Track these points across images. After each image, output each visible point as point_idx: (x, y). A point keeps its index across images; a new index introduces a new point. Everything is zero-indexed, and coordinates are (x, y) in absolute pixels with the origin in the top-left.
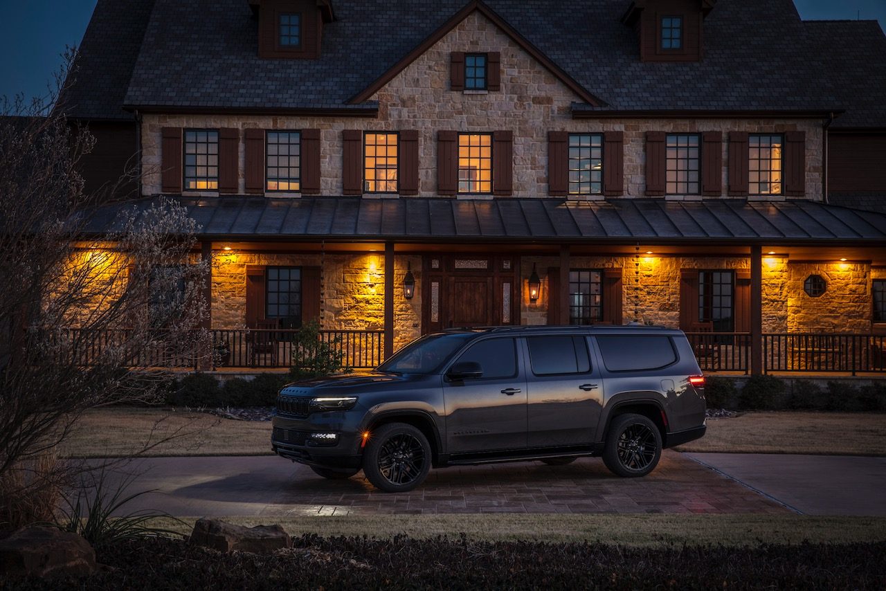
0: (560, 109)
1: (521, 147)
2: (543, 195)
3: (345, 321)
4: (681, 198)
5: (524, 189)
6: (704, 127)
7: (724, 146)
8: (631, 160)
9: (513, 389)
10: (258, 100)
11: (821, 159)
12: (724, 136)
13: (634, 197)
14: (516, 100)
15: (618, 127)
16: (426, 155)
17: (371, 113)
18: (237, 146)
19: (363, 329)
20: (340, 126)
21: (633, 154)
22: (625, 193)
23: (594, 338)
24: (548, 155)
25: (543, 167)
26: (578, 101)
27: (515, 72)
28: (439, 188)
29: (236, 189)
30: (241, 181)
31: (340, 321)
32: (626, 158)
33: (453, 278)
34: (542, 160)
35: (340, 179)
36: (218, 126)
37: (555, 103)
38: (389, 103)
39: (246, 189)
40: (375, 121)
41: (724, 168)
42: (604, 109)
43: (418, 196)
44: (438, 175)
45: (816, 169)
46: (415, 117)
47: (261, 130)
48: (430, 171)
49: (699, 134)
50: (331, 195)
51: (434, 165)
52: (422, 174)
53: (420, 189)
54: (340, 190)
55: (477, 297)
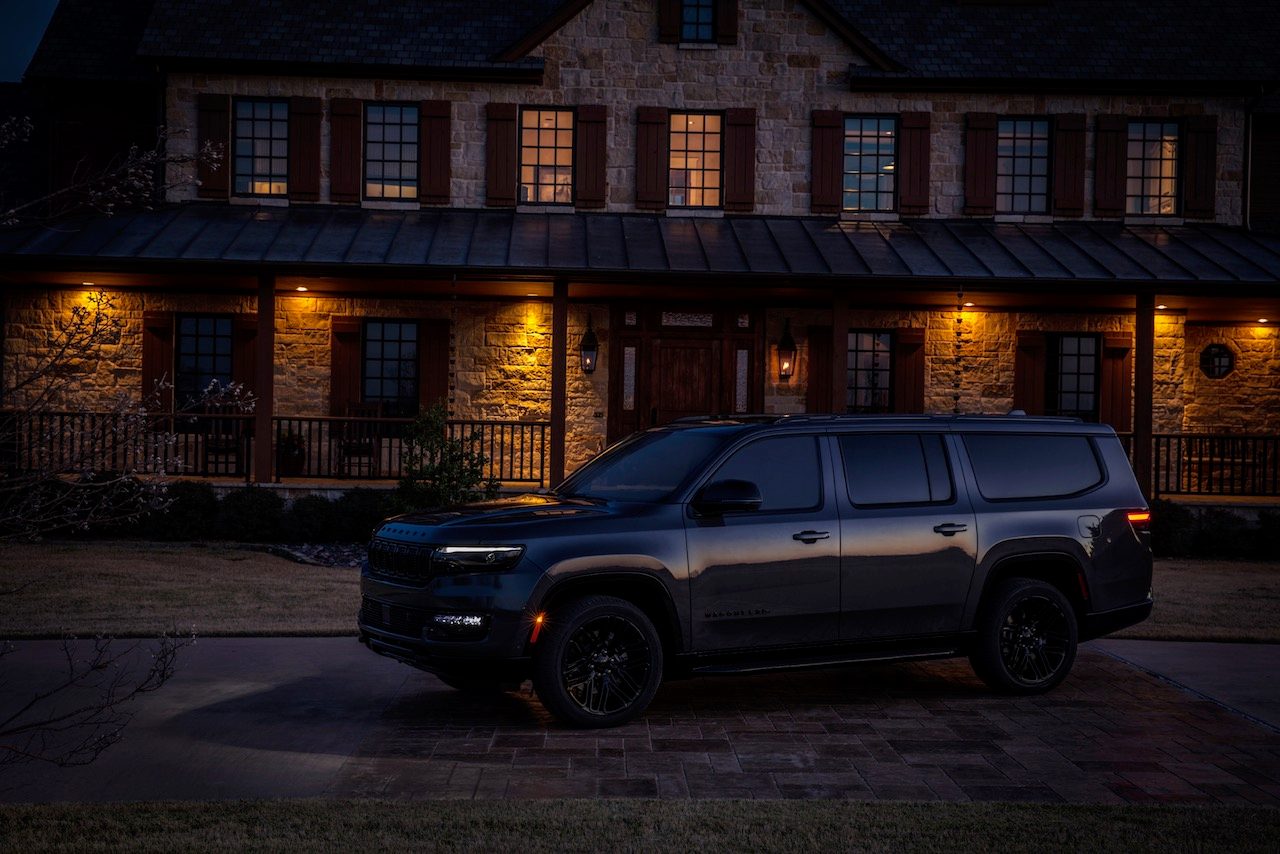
0: (830, 76)
1: (768, 135)
2: (802, 211)
3: (488, 407)
4: (1019, 218)
5: (772, 202)
6: (1058, 107)
7: (1089, 137)
8: (941, 159)
9: (814, 533)
10: (352, 53)
11: (1241, 160)
12: (1089, 121)
13: (945, 217)
14: (761, 60)
15: (922, 105)
16: (619, 145)
17: (532, 76)
18: (318, 127)
19: (516, 418)
20: (481, 97)
21: (945, 151)
22: (932, 210)
23: (958, 438)
24: (812, 148)
25: (803, 167)
26: (860, 63)
27: (761, 15)
28: (638, 198)
29: (316, 194)
30: (324, 182)
31: (479, 407)
32: (934, 155)
33: (659, 341)
34: (802, 156)
35: (481, 182)
36: (289, 93)
37: (825, 65)
38: (561, 62)
39: (333, 195)
40: (539, 90)
41: (1088, 173)
42: (900, 75)
43: (605, 210)
44: (636, 178)
45: (1232, 176)
46: (601, 84)
47: (358, 101)
48: (624, 170)
49: (1051, 119)
50: (467, 206)
51: (631, 161)
52: (611, 175)
53: (608, 200)
54: (481, 199)
55: (696, 371)
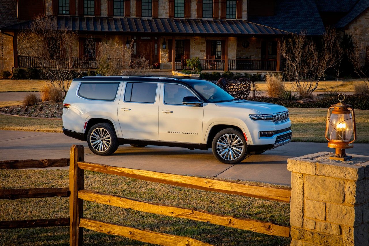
1: (161, 3)
2: (168, 17)
5: (162, 16)
11: (247, 8)
12: (220, 1)
13: (194, 18)
16: (133, 5)
22: (191, 17)
24: (169, 6)
25: (168, 9)
28: (137, 15)
29: (75, 14)
30: (77, 12)
32: (192, 7)
33: (141, 42)
35: (107, 12)
39: (78, 14)
44: (136, 11)
45: (245, 11)
50: (105, 17)
51: (136, 8)
52: (132, 11)
53: (131, 15)
54: (107, 15)
55: (147, 48)
